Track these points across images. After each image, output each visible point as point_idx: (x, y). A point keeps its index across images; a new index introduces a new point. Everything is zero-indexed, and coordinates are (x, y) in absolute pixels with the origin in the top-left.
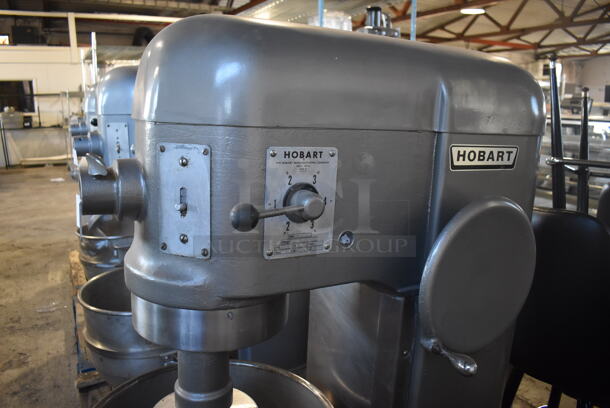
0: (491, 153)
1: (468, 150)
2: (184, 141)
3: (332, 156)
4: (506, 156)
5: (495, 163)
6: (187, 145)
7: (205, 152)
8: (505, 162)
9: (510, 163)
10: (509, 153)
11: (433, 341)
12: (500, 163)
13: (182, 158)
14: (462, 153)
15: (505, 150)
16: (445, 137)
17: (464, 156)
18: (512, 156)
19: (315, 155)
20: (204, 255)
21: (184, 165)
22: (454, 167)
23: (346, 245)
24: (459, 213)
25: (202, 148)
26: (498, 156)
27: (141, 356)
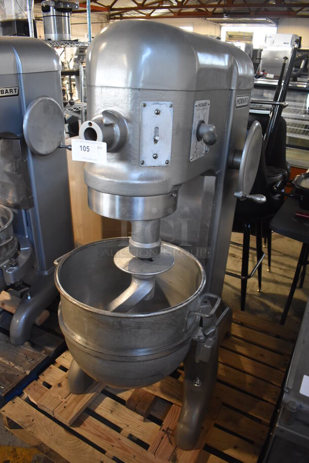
1: (239, 98)
2: (158, 100)
3: (208, 105)
6: (159, 102)
7: (171, 106)
9: (247, 104)
10: (247, 99)
12: (244, 104)
13: (157, 110)
19: (205, 105)
20: (167, 164)
25: (169, 103)
26: (245, 101)
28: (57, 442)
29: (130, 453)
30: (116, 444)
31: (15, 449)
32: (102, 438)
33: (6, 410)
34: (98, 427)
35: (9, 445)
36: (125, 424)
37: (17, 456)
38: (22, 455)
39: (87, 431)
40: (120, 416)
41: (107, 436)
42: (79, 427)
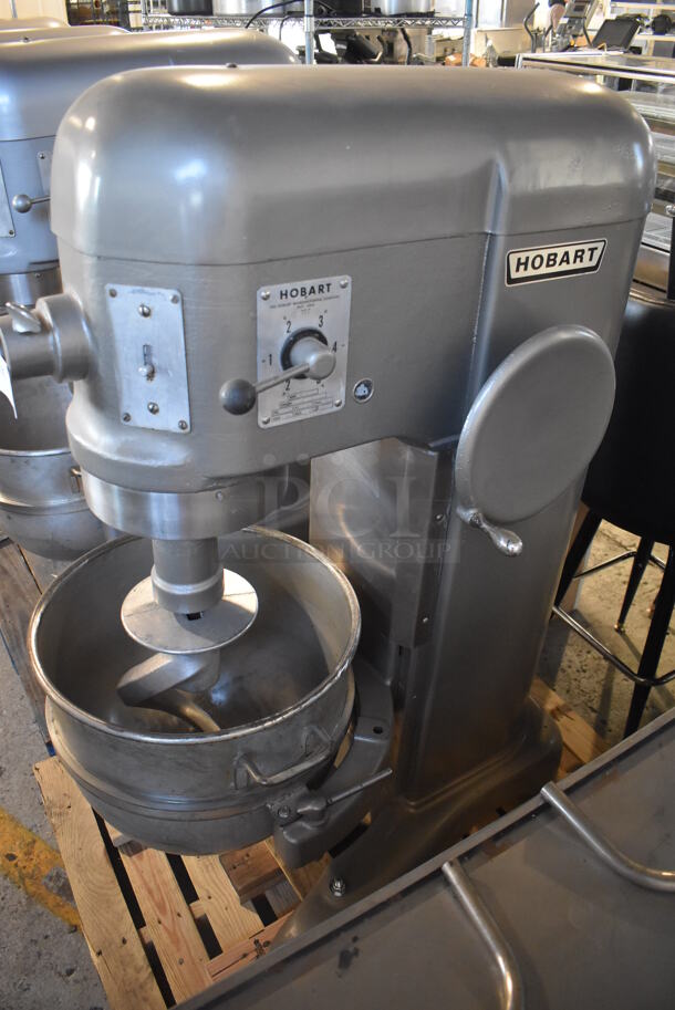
0: (567, 254)
1: (532, 255)
2: (142, 283)
3: (344, 287)
4: (587, 255)
5: (572, 266)
7: (175, 300)
8: (586, 263)
9: (594, 263)
10: (592, 250)
11: (472, 512)
12: (578, 265)
13: (143, 306)
14: (523, 261)
15: (586, 247)
16: (501, 242)
17: (526, 264)
18: (597, 254)
19: (321, 290)
20: (183, 428)
21: (145, 315)
22: (511, 281)
23: (364, 397)
24: (512, 355)
25: (170, 294)
26: (576, 256)
27: (67, 511)
28: (79, 866)
29: (178, 950)
30: (167, 921)
31: (34, 841)
32: (153, 897)
33: (41, 770)
34: (159, 872)
35: (30, 830)
36: (207, 891)
37: (30, 854)
38: (38, 856)
39: (138, 870)
40: (208, 871)
41: (162, 898)
42: (130, 856)
